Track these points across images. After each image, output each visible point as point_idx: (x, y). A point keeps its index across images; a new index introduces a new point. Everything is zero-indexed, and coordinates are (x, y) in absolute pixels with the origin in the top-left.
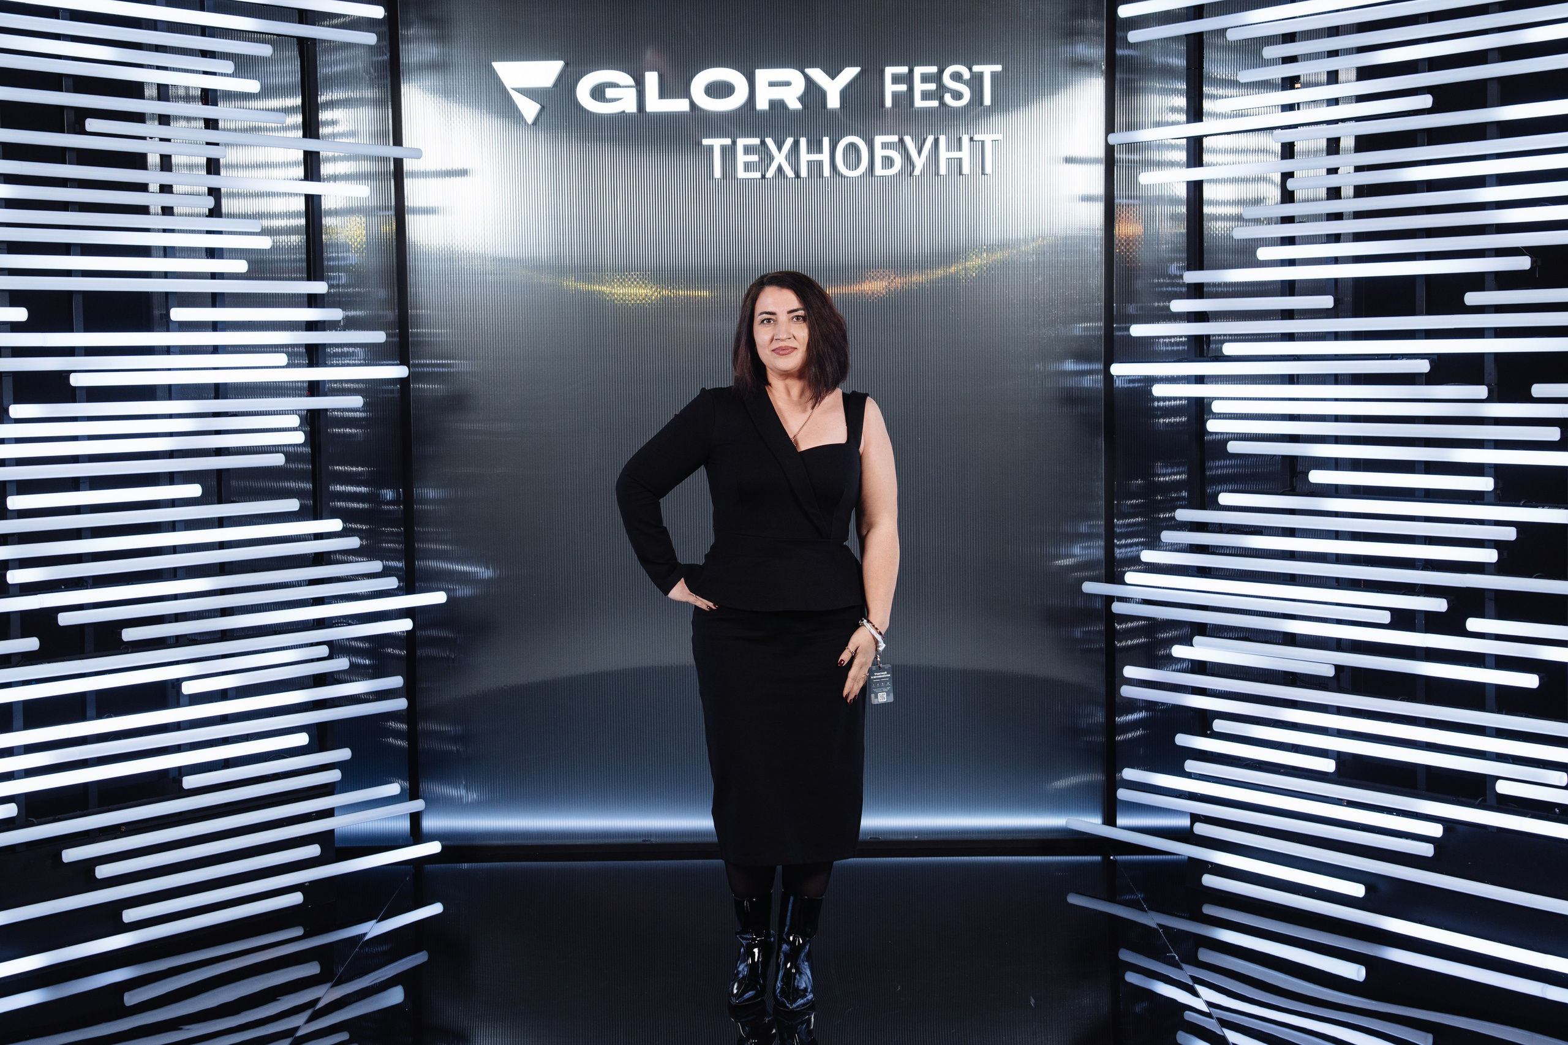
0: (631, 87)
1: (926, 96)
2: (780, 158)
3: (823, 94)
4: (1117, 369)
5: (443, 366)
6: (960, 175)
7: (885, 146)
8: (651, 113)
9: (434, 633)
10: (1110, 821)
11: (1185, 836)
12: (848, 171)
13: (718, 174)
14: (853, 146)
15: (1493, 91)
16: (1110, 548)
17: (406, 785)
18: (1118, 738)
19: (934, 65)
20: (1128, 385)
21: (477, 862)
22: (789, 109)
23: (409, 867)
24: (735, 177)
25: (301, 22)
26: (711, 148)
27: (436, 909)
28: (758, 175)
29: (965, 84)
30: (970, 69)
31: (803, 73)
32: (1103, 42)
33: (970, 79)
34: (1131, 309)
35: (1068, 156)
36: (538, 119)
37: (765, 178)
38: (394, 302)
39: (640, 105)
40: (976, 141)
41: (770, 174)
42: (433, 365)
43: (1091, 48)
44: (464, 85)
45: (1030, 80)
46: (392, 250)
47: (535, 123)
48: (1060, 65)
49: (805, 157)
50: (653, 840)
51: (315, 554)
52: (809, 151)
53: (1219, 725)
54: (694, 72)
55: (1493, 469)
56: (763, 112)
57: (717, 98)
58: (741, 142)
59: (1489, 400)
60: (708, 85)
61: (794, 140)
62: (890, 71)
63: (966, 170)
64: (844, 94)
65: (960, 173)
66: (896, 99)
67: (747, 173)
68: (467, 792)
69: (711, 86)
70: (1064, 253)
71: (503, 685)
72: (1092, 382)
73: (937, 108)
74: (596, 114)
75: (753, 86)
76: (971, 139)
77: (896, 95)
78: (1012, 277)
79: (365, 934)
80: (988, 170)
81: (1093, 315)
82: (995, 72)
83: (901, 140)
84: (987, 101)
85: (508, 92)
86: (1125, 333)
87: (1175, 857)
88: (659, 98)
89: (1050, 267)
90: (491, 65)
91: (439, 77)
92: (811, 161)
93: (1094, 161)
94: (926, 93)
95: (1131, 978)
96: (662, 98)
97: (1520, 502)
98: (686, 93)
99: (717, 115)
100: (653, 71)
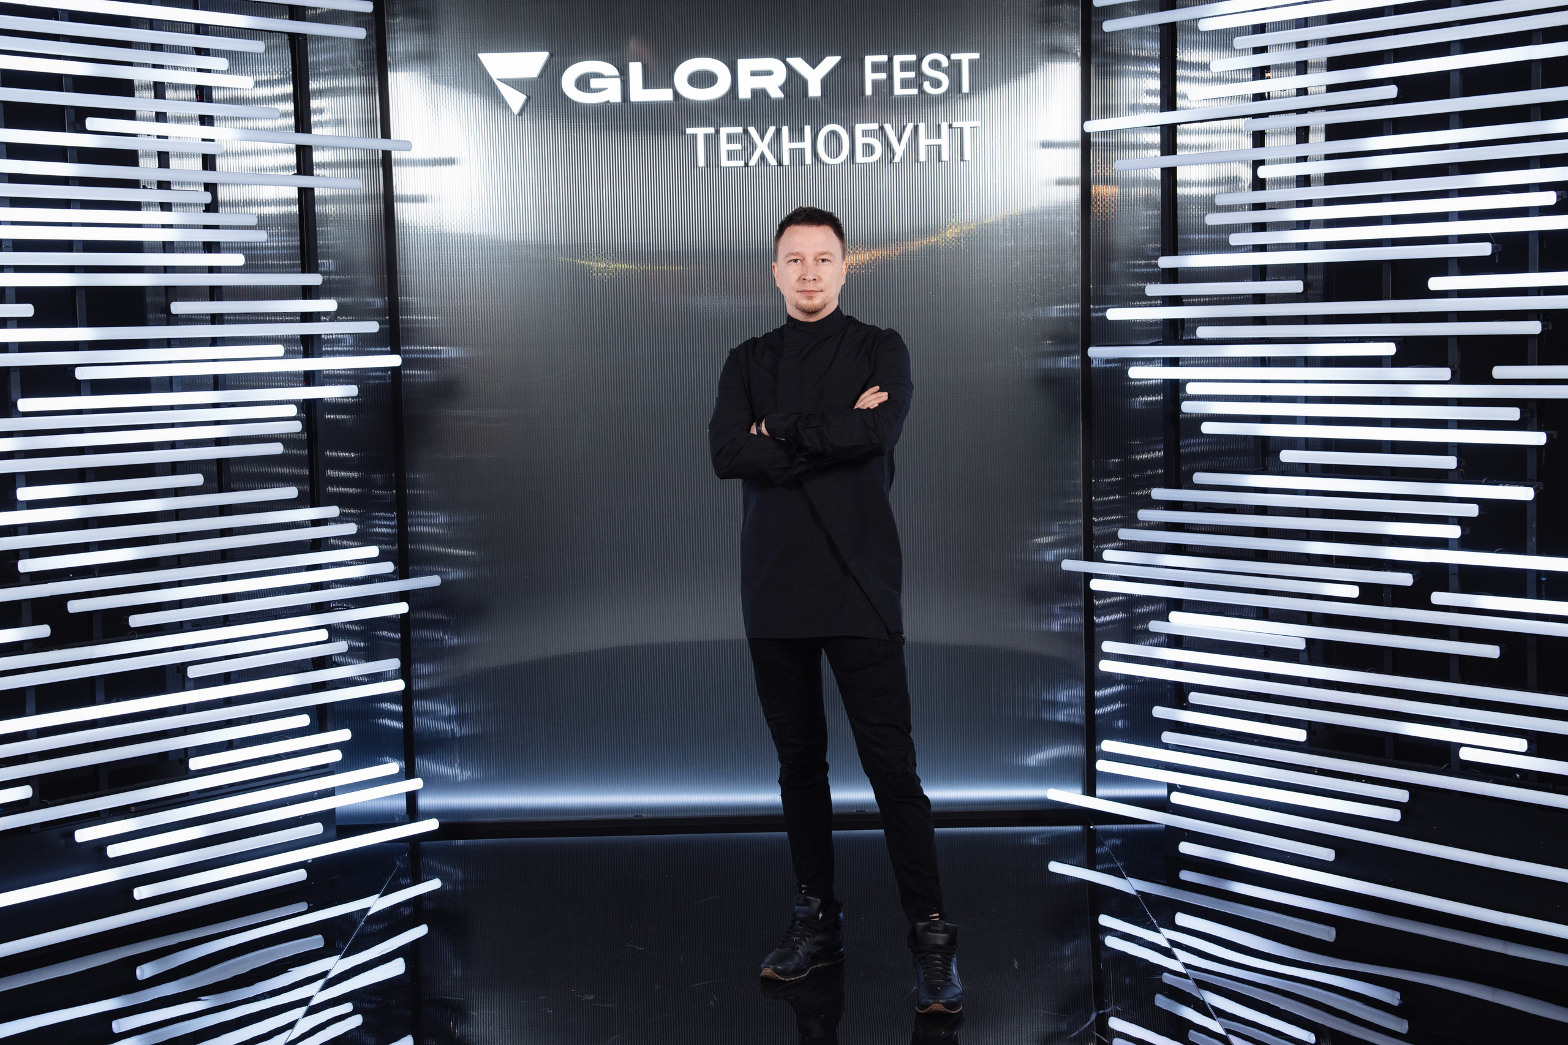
0: (616, 77)
1: (905, 84)
2: (763, 146)
3: (804, 83)
4: (1094, 352)
5: (433, 352)
6: (939, 161)
7: (865, 133)
8: (635, 102)
9: (428, 615)
10: (1090, 791)
11: (1162, 805)
12: (830, 158)
13: (701, 162)
14: (833, 132)
15: (1455, 82)
16: (1088, 525)
17: (403, 764)
18: (1098, 712)
19: (913, 54)
20: (1105, 366)
21: (472, 839)
22: (771, 98)
23: (406, 844)
24: (718, 165)
25: (291, 18)
26: (695, 137)
27: (435, 884)
28: (741, 163)
29: (943, 72)
30: (949, 57)
31: (784, 62)
32: (1079, 29)
33: (948, 66)
34: (1109, 290)
35: (1045, 141)
36: (524, 109)
37: (748, 166)
38: (384, 291)
39: (624, 94)
40: (955, 128)
41: (752, 163)
42: (423, 352)
43: (1067, 35)
44: (451, 76)
45: (1007, 67)
46: (382, 239)
47: (520, 114)
48: (1036, 52)
49: (787, 145)
50: (645, 815)
51: (313, 540)
52: (791, 140)
53: (1194, 698)
54: (678, 62)
55: (1456, 448)
56: (745, 101)
57: (700, 88)
58: (724, 131)
59: (1452, 382)
60: (691, 74)
61: (776, 128)
62: (869, 60)
63: (945, 157)
64: (825, 82)
65: (940, 160)
66: (876, 88)
67: (730, 162)
68: (462, 772)
69: (694, 75)
70: (1042, 238)
71: (496, 666)
72: (1069, 362)
73: (917, 95)
74: (581, 104)
75: (735, 75)
76: (950, 126)
77: (876, 83)
78: (991, 261)
79: (368, 909)
80: (967, 156)
81: (1070, 298)
82: (973, 60)
83: (882, 128)
84: (966, 88)
85: (494, 83)
86: (1102, 314)
87: (1153, 826)
88: (643, 88)
89: (1027, 252)
90: (477, 56)
91: (425, 68)
92: (793, 149)
93: (1072, 145)
94: (905, 81)
95: (1111, 942)
96: (646, 88)
97: (1482, 479)
98: (669, 83)
99: (700, 104)
100: (637, 61)
